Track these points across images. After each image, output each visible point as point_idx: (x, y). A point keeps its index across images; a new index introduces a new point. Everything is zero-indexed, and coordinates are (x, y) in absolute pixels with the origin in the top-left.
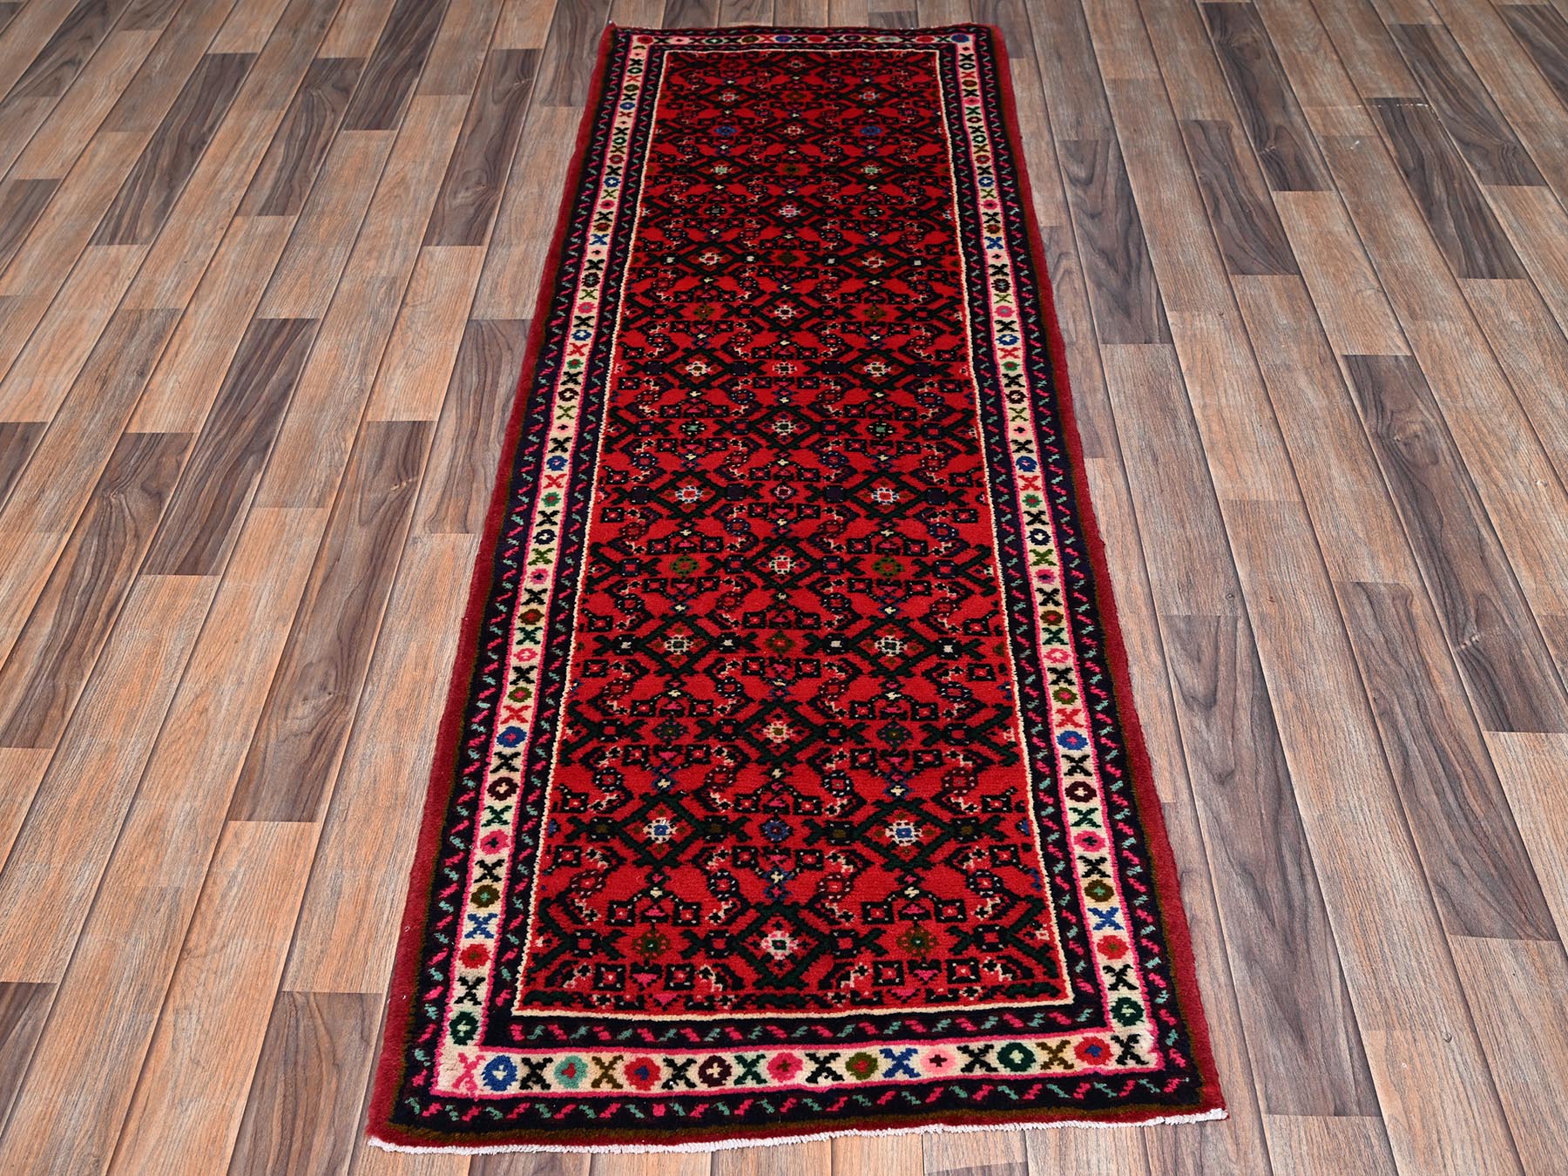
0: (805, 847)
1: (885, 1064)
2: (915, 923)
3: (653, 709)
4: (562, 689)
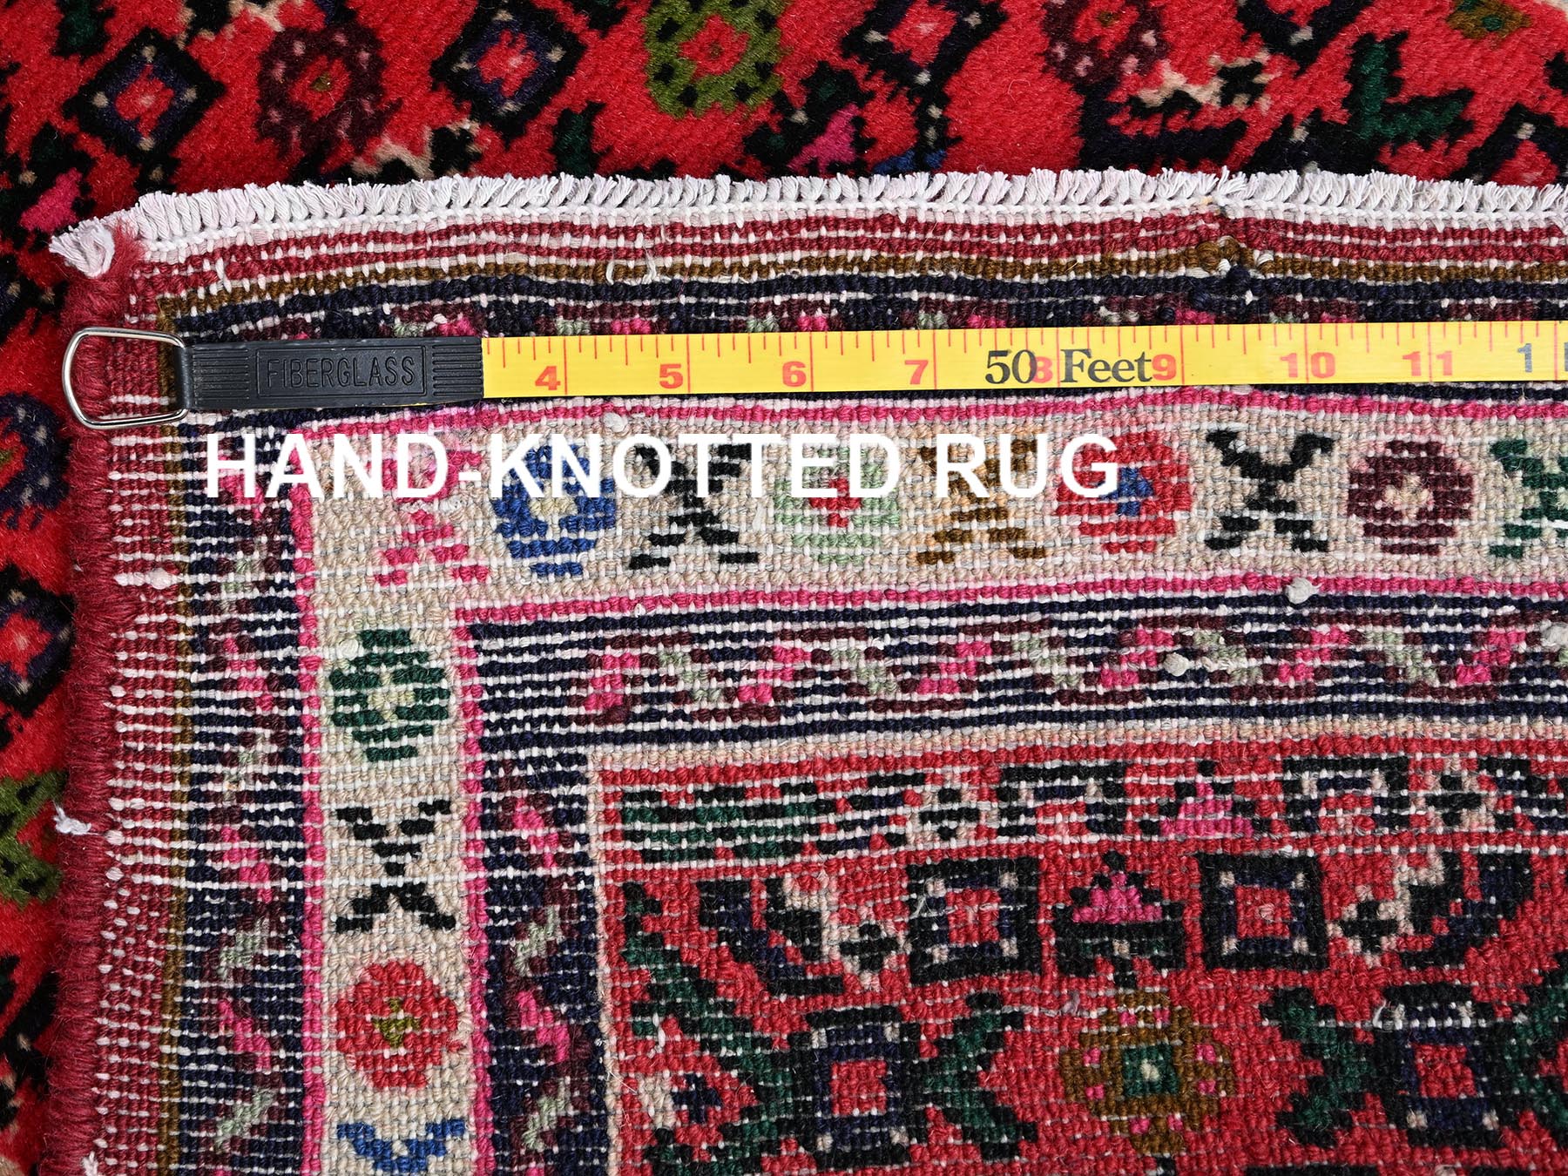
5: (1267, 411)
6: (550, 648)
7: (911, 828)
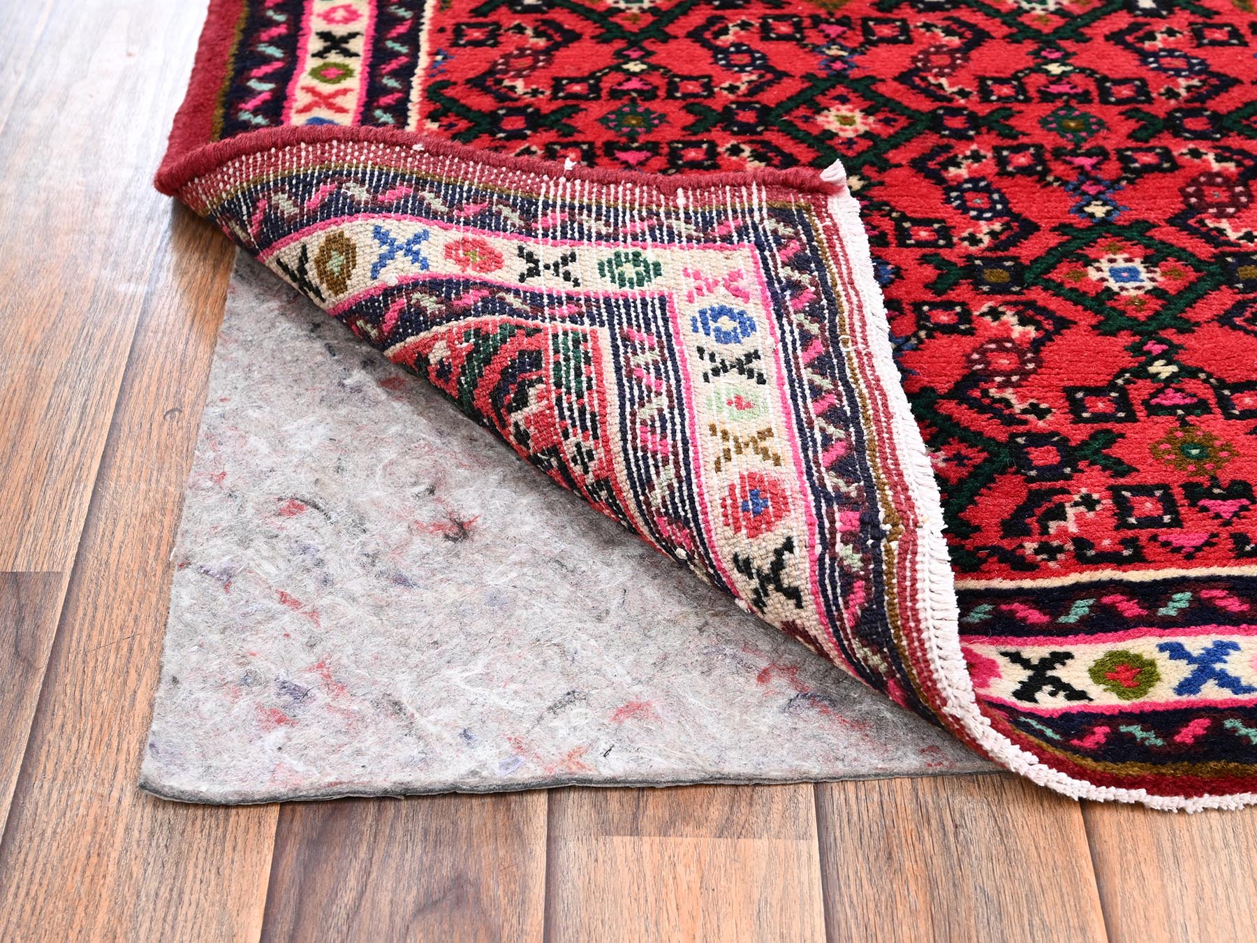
0: (929, 296)
1: (1173, 672)
2: (1182, 421)
3: (596, 89)
4: (415, 65)
5: (807, 565)
6: (656, 322)
7: (572, 439)
